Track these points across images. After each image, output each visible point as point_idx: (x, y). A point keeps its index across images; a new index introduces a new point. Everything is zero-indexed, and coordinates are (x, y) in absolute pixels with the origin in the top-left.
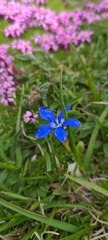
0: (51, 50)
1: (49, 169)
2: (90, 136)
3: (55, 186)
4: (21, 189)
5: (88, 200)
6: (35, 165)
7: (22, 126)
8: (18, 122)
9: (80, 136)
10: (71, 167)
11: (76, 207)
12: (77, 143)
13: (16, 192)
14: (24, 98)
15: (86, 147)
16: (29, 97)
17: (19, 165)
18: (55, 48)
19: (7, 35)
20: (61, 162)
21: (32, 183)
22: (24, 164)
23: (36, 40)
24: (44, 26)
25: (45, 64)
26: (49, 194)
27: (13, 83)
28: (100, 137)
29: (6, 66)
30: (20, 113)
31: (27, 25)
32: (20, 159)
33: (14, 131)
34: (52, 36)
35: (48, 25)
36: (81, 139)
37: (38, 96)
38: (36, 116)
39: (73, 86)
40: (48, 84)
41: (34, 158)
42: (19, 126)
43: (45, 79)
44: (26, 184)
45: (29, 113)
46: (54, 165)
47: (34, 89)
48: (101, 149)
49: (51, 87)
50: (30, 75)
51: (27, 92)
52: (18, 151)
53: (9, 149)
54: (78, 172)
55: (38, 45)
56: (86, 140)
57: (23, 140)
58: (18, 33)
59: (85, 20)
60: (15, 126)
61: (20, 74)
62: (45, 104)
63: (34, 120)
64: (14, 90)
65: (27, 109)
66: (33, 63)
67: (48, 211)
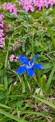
1: (24, 91)
2: (50, 71)
3: (27, 101)
4: (6, 102)
5: (46, 110)
6: (15, 88)
7: (9, 63)
8: (6, 61)
10: (37, 90)
11: (39, 114)
12: (42, 76)
13: (4, 104)
14: (10, 46)
15: (48, 78)
16: (14, 45)
17: (6, 88)
20: (32, 87)
21: (13, 99)
22: (9, 87)
25: (25, 22)
26: (23, 106)
30: (7, 55)
32: (6, 84)
33: (4, 67)
36: (45, 74)
37: (20, 45)
38: (17, 58)
39: (42, 39)
41: (15, 83)
42: (7, 64)
43: (24, 33)
44: (10, 99)
45: (13, 56)
46: (27, 89)
47: (16, 40)
49: (28, 38)
51: (12, 41)
54: (41, 94)
56: (48, 74)
57: (9, 72)
60: (4, 63)
62: (24, 50)
63: (16, 60)
64: (4, 39)
65: (11, 53)
66: (17, 20)
67: (22, 116)
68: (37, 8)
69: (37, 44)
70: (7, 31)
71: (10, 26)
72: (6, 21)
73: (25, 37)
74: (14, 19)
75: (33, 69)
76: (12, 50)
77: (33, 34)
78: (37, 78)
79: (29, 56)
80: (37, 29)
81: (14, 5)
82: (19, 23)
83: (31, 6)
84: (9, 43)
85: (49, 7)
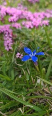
0: (30, 28)
1: (28, 79)
2: (48, 66)
4: (13, 90)
7: (15, 60)
9: (44, 65)
15: (46, 71)
16: (19, 46)
17: (13, 79)
18: (32, 27)
19: (10, 21)
20: (34, 78)
21: (19, 87)
22: (15, 79)
23: (23, 24)
24: (27, 18)
27: (12, 41)
29: (9, 34)
30: (14, 54)
31: (19, 17)
34: (30, 22)
35: (29, 18)
36: (44, 67)
37: (23, 46)
38: (22, 55)
40: (28, 41)
41: (20, 76)
44: (16, 88)
45: (18, 54)
47: (21, 43)
50: (20, 38)
52: (12, 72)
53: (8, 70)
55: (24, 26)
58: (15, 20)
59: (46, 16)
60: (11, 60)
61: (15, 37)
63: (21, 57)
65: (17, 51)
78: (39, 67)
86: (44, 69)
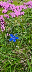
0: (14, 17)
1: (12, 47)
3: (13, 50)
4: (6, 51)
5: (20, 54)
6: (9, 46)
8: (5, 36)
9: (19, 40)
10: (17, 46)
11: (17, 55)
13: (5, 52)
16: (8, 30)
19: (3, 12)
20: (15, 45)
22: (6, 45)
25: (12, 21)
26: (12, 52)
28: (24, 40)
29: (3, 21)
32: (6, 44)
33: (5, 38)
34: (14, 13)
35: (13, 10)
37: (10, 30)
39: (18, 27)
41: (9, 44)
42: (6, 37)
43: (12, 25)
44: (7, 50)
46: (13, 46)
48: (24, 43)
51: (8, 28)
52: (5, 42)
53: (3, 42)
54: (18, 48)
56: (21, 40)
57: (6, 40)
58: (6, 12)
59: (23, 8)
62: (12, 31)
63: (9, 35)
64: (4, 27)
65: (7, 33)
66: (9, 21)
67: (11, 56)
68: (17, 16)
69: (17, 29)
70: (6, 25)
71: (7, 23)
72: (5, 21)
73: (12, 27)
74: (8, 20)
75: (15, 39)
76: (8, 32)
77: (15, 25)
79: (14, 34)
80: (16, 24)
81: (8, 15)
82: (10, 22)
83: (14, 15)
84: (7, 29)
85: (21, 16)
86: (19, 41)
